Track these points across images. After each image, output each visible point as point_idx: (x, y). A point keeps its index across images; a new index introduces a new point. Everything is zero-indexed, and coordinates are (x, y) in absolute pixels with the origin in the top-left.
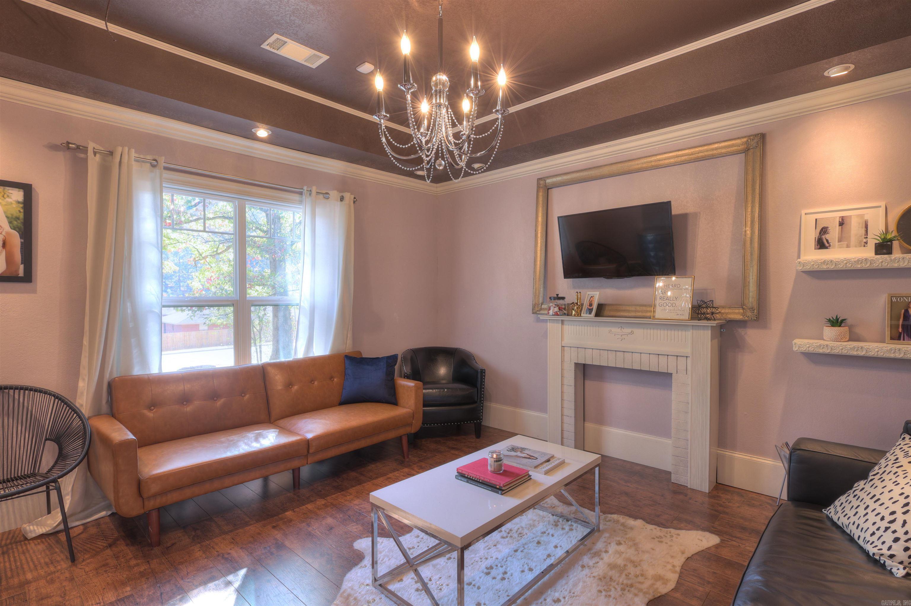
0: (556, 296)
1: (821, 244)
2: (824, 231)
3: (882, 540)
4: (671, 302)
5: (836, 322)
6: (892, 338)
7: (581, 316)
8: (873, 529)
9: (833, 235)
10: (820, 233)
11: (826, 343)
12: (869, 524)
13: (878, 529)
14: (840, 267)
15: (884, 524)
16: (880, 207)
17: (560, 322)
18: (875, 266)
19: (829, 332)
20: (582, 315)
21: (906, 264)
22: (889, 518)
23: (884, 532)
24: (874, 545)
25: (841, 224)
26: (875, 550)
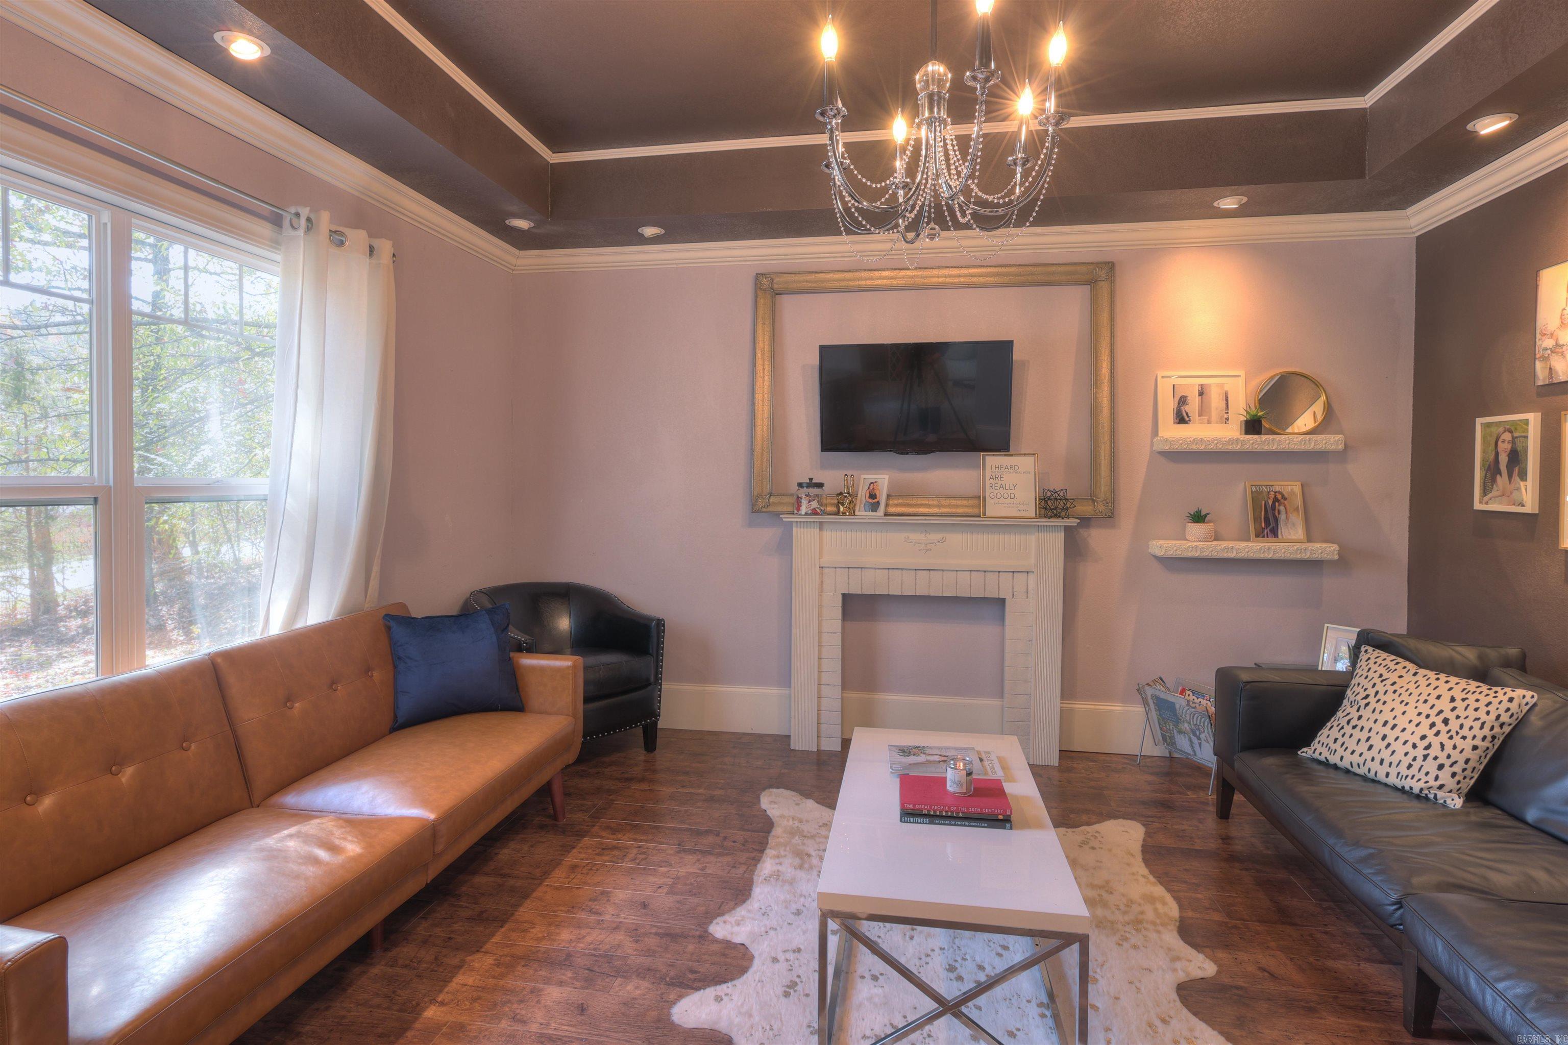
0: (808, 481)
1: (1181, 419)
2: (1183, 401)
3: (1423, 771)
4: (1009, 492)
5: (1198, 518)
6: (1257, 536)
7: (854, 515)
8: (1407, 761)
9: (1192, 408)
10: (1179, 404)
11: (1194, 544)
12: (1399, 755)
13: (1415, 759)
14: (1211, 448)
15: (1420, 752)
16: (1238, 376)
17: (818, 525)
18: (1247, 448)
19: (1195, 530)
20: (857, 513)
21: (1275, 447)
22: (1422, 745)
23: (1424, 760)
24: (1416, 779)
25: (1201, 394)
26: (1421, 784)
